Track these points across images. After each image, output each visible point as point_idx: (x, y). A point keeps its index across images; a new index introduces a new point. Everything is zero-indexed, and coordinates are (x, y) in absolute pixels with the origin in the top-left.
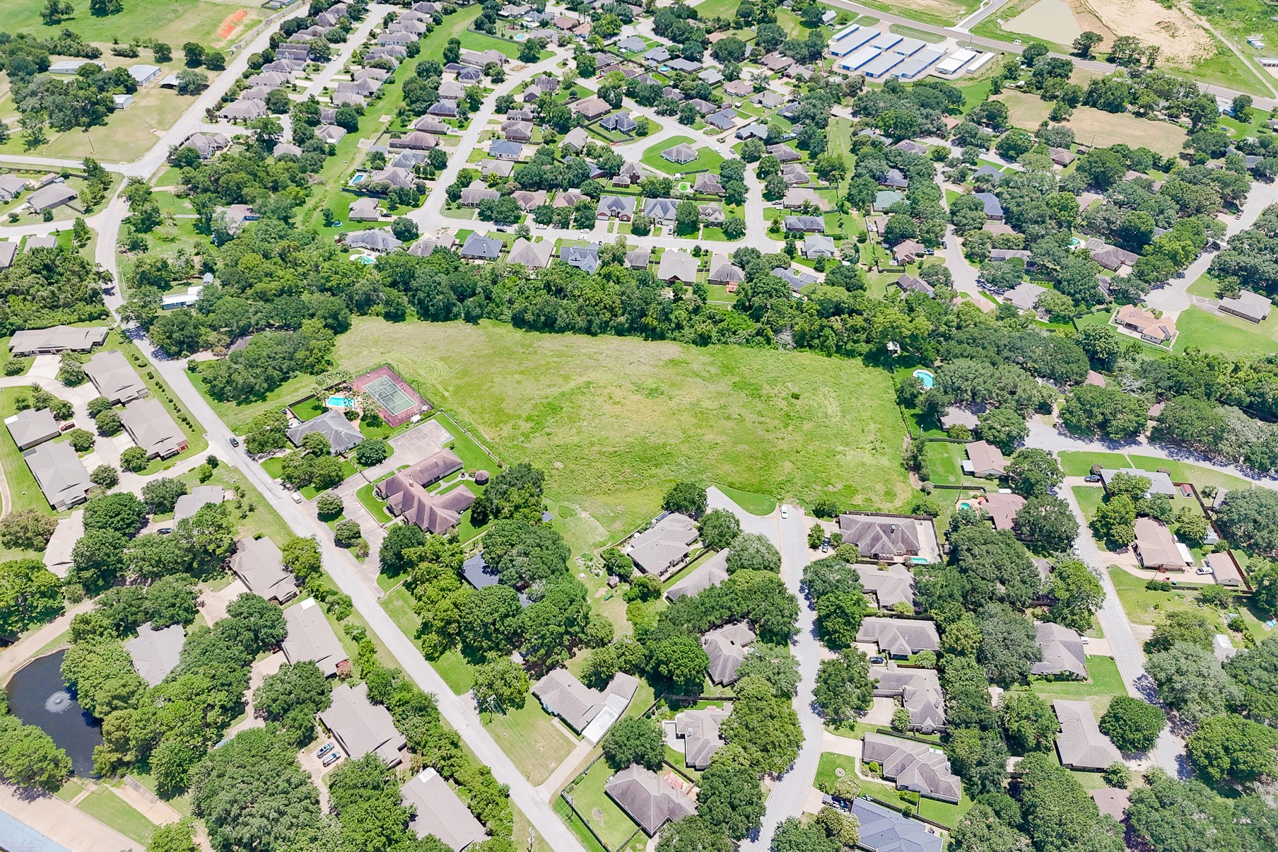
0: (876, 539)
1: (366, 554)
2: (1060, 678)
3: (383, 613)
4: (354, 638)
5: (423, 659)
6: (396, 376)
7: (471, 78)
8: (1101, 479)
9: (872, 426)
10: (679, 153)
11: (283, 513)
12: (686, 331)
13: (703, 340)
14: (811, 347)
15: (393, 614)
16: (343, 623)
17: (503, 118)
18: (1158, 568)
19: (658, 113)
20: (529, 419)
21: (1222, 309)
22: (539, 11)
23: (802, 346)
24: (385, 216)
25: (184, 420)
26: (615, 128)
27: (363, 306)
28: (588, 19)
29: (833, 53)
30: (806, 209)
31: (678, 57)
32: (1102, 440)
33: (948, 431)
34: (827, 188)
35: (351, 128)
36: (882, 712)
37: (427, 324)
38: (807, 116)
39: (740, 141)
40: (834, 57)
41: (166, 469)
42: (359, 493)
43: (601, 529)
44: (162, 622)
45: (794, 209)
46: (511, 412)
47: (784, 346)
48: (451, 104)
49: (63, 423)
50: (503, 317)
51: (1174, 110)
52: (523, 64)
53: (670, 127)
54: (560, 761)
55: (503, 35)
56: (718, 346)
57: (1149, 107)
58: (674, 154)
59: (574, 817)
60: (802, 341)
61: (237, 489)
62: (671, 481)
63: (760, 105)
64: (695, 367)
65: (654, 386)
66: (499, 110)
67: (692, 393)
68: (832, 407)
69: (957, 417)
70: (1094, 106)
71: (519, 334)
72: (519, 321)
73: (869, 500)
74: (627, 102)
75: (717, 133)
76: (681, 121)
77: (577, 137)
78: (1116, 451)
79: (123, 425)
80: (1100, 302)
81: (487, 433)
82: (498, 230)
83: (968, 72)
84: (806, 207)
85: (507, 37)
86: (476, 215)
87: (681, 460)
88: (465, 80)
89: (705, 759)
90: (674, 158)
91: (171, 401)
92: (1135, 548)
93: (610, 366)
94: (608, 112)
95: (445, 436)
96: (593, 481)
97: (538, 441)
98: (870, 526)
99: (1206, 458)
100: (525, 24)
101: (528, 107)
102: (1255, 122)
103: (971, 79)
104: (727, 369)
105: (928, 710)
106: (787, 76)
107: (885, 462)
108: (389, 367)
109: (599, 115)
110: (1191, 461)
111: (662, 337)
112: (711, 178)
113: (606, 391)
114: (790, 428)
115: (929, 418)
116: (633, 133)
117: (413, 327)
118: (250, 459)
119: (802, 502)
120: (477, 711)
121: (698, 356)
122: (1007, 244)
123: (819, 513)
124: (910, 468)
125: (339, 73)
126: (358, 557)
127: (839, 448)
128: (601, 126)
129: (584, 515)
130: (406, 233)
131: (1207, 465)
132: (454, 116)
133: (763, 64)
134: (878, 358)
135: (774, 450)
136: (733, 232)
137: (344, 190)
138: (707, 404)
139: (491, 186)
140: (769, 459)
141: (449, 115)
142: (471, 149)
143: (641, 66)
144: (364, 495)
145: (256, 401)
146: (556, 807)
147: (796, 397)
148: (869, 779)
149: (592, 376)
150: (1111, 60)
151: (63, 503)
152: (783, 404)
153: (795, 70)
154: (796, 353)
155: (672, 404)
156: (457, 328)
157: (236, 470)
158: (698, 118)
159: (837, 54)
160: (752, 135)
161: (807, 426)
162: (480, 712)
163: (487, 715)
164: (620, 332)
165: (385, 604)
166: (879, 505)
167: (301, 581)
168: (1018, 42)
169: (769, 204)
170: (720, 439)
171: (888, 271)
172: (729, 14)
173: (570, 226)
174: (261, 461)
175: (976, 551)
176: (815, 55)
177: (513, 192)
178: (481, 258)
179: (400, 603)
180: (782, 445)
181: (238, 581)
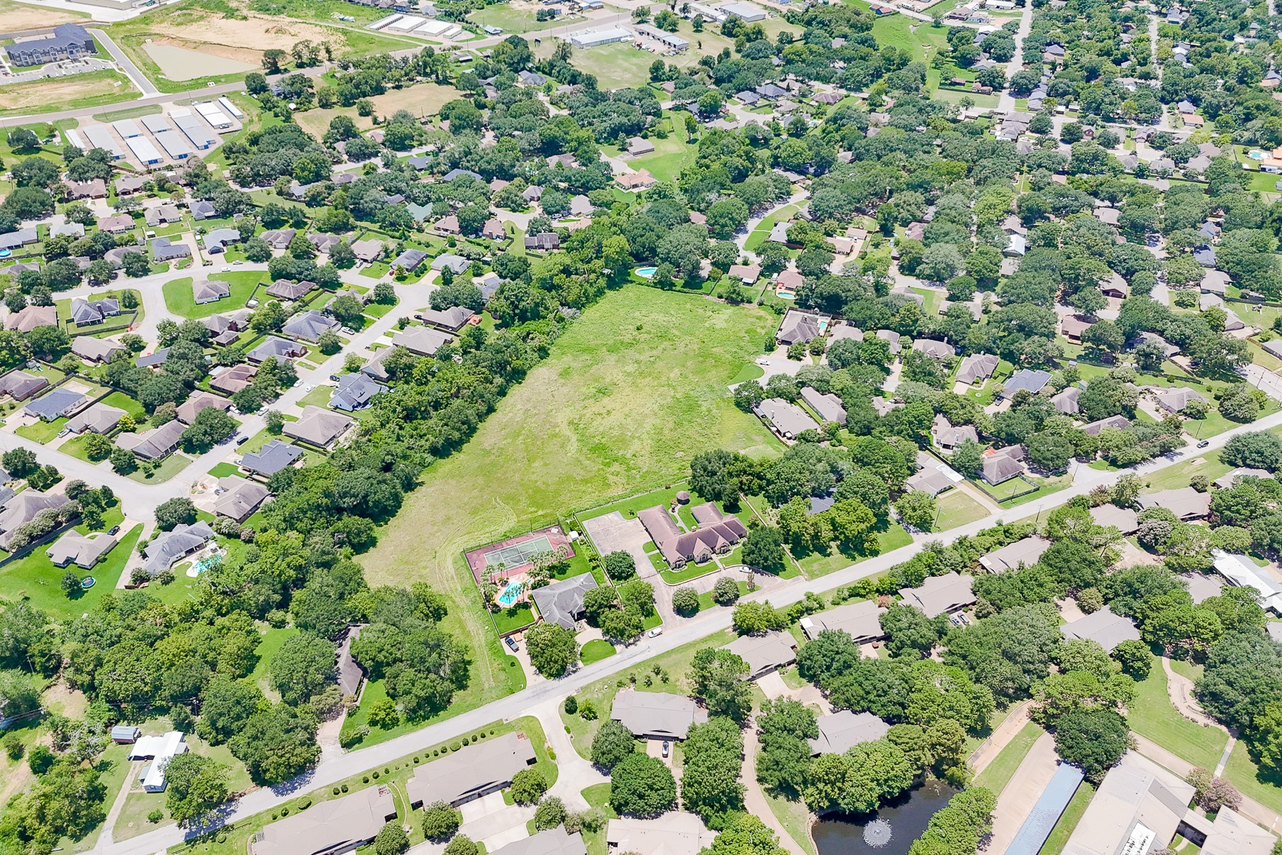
1: (751, 585)
3: (824, 577)
5: (876, 557)
6: (490, 547)
9: (688, 306)
13: (542, 352)
14: (585, 305)
15: (824, 572)
16: (828, 605)
18: (850, 251)
19: (97, 284)
20: (607, 464)
21: (635, 154)
23: (582, 307)
24: (112, 532)
25: (466, 743)
26: (103, 317)
30: (389, 252)
33: (710, 278)
34: (362, 234)
37: (395, 520)
39: (222, 254)
40: (117, 161)
42: (671, 581)
46: (593, 474)
50: (427, 461)
53: (142, 285)
54: (973, 500)
56: (554, 347)
59: (1013, 500)
60: (576, 306)
61: (620, 685)
64: (577, 365)
65: (594, 389)
67: (613, 374)
68: (659, 317)
72: (441, 452)
75: (190, 262)
76: (136, 275)
81: (618, 491)
82: (239, 443)
83: (239, 117)
84: (386, 250)
86: (189, 456)
87: (695, 394)
89: (974, 437)
90: (217, 296)
91: (416, 761)
93: (550, 407)
94: (57, 313)
95: (612, 517)
96: (706, 438)
99: (767, 209)
104: (589, 350)
105: (942, 348)
107: (727, 311)
108: (469, 551)
112: (286, 284)
113: (589, 416)
114: (676, 339)
116: (125, 309)
118: (574, 675)
119: (756, 353)
120: (928, 534)
121: (562, 361)
123: (768, 349)
124: (736, 304)
126: (752, 590)
127: (707, 325)
134: (614, 282)
135: (698, 351)
136: (384, 298)
138: (630, 369)
139: (132, 432)
140: (708, 356)
142: (13, 435)
144: (672, 578)
145: (469, 671)
146: (1008, 506)
147: (640, 328)
148: (983, 386)
149: (561, 419)
150: (300, 66)
152: (646, 336)
154: (587, 312)
157: (587, 687)
159: (118, 158)
160: (225, 243)
161: (676, 332)
162: (930, 531)
163: (933, 528)
165: (815, 575)
167: (779, 627)
168: (212, 84)
169: (356, 269)
170: (677, 372)
173: (279, 391)
174: (581, 664)
177: (177, 413)
179: (815, 566)
180: (696, 347)
181: (758, 681)
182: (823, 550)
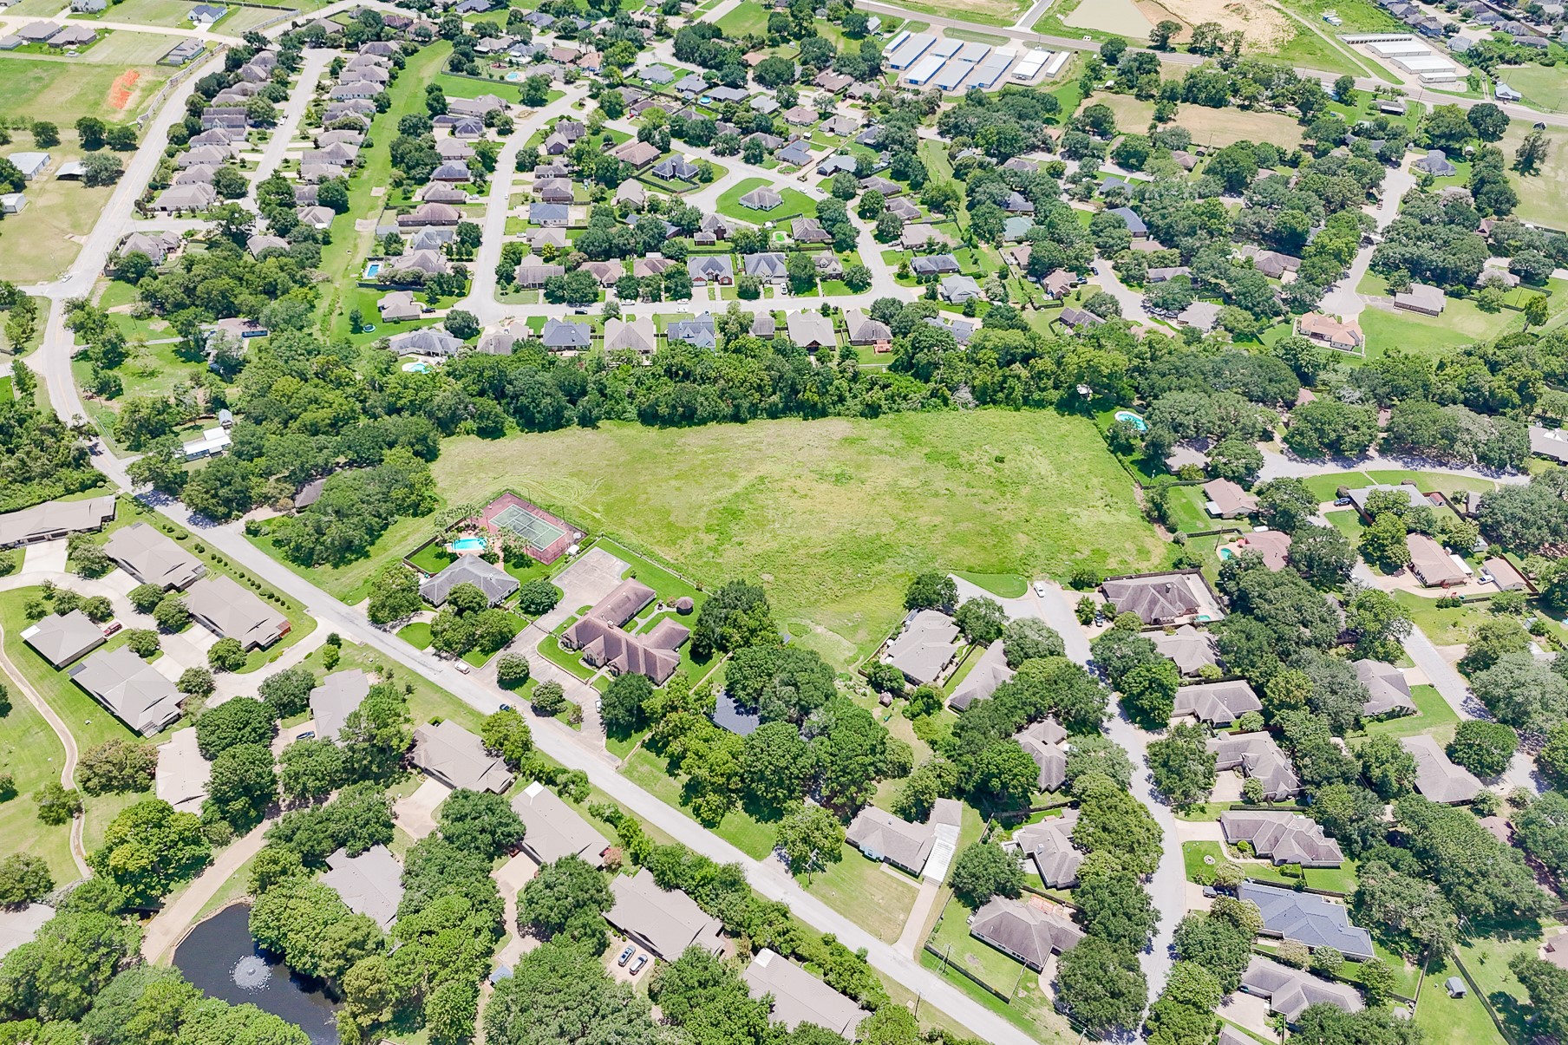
0: (1154, 602)
1: (579, 719)
2: (1392, 715)
3: (630, 784)
4: (608, 820)
5: (701, 827)
6: (527, 504)
7: (472, 131)
8: (1352, 501)
9: (1095, 481)
10: (761, 198)
11: (452, 689)
12: (849, 402)
13: (872, 411)
14: (995, 402)
15: (642, 782)
16: (586, 804)
17: (529, 176)
18: (1442, 585)
19: (716, 153)
20: (709, 530)
21: (1398, 305)
22: (525, 43)
23: (985, 403)
24: (428, 311)
25: (271, 596)
26: (673, 176)
27: (448, 424)
28: (592, 48)
29: (893, 67)
30: (930, 248)
31: (716, 85)
32: (1333, 460)
33: (1178, 474)
34: (944, 221)
35: (340, 207)
36: (1228, 787)
37: (534, 436)
38: (894, 142)
39: (823, 177)
40: (894, 70)
41: (272, 660)
42: (540, 647)
43: (846, 643)
44: (359, 845)
45: (917, 249)
46: (685, 525)
47: (965, 405)
48: (459, 166)
49: (104, 626)
50: (627, 415)
51: (1280, 99)
52: (529, 108)
53: (736, 170)
54: (908, 910)
55: (491, 76)
56: (891, 416)
57: (1253, 98)
58: (756, 200)
59: (949, 969)
60: (984, 397)
61: (380, 669)
62: (902, 575)
63: (832, 134)
64: (875, 442)
65: (838, 471)
66: (521, 167)
67: (883, 473)
68: (1044, 466)
69: (1183, 457)
70: (1195, 102)
71: (653, 432)
72: (649, 417)
73: (1123, 562)
74: (676, 144)
75: (794, 171)
76: (747, 160)
77: (631, 191)
78: (1352, 470)
79: (191, 616)
80: (1277, 314)
81: (668, 554)
82: (577, 313)
83: (1048, 75)
84: (930, 245)
85: (496, 78)
86: (541, 298)
87: (903, 550)
88: (464, 135)
89: (1067, 874)
90: (757, 205)
91: (242, 576)
92: (1412, 569)
93: (778, 454)
94: (657, 158)
95: (619, 565)
96: (815, 589)
97: (731, 554)
98: (1142, 589)
99: (1441, 464)
100: (514, 60)
101: (559, 161)
102: (1362, 104)
103: (1054, 83)
104: (913, 440)
105: (1278, 775)
106: (850, 97)
107: (1123, 517)
108: (513, 494)
109: (648, 162)
110: (1428, 469)
111: (824, 414)
112: (807, 224)
113: (785, 485)
114: (1008, 496)
115: (1153, 462)
116: (696, 180)
117: (517, 443)
118: (380, 632)
119: (1055, 576)
120: (790, 874)
121: (873, 431)
122: (1163, 262)
123: (1077, 584)
124: (1152, 520)
125: (294, 139)
126: (570, 724)
127: (1070, 510)
128: (654, 174)
129: (819, 630)
130: (465, 329)
131: (1444, 470)
132: (467, 180)
133: (818, 85)
134: (1072, 404)
135: (1000, 523)
136: (857, 282)
137: (361, 285)
138: (906, 482)
139: (547, 260)
140: (999, 534)
141: (461, 180)
142: (504, 219)
143: (677, 99)
144: (548, 648)
145: (356, 559)
146: (925, 964)
147: (1000, 460)
148: (1242, 860)
149: (763, 469)
150: (1193, 50)
151: (151, 725)
152: (989, 470)
153: (858, 89)
154: (979, 412)
155: (868, 487)
156: (573, 435)
157: (366, 647)
158: (766, 156)
159: (897, 67)
160: (837, 169)
161: (1025, 491)
162: (794, 874)
163: (803, 876)
164: (773, 414)
165: (628, 773)
166: (1137, 566)
167: (514, 765)
168: (1087, 38)
169: (885, 247)
170: (937, 520)
171: (1046, 307)
172: (760, 29)
173: (663, 298)
174: (395, 631)
175: (1270, 595)
176: (875, 71)
177: (579, 265)
178: (569, 348)
179: (646, 768)
180: (1007, 516)
181: (430, 779)
182: (674, 766)
